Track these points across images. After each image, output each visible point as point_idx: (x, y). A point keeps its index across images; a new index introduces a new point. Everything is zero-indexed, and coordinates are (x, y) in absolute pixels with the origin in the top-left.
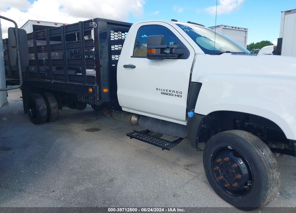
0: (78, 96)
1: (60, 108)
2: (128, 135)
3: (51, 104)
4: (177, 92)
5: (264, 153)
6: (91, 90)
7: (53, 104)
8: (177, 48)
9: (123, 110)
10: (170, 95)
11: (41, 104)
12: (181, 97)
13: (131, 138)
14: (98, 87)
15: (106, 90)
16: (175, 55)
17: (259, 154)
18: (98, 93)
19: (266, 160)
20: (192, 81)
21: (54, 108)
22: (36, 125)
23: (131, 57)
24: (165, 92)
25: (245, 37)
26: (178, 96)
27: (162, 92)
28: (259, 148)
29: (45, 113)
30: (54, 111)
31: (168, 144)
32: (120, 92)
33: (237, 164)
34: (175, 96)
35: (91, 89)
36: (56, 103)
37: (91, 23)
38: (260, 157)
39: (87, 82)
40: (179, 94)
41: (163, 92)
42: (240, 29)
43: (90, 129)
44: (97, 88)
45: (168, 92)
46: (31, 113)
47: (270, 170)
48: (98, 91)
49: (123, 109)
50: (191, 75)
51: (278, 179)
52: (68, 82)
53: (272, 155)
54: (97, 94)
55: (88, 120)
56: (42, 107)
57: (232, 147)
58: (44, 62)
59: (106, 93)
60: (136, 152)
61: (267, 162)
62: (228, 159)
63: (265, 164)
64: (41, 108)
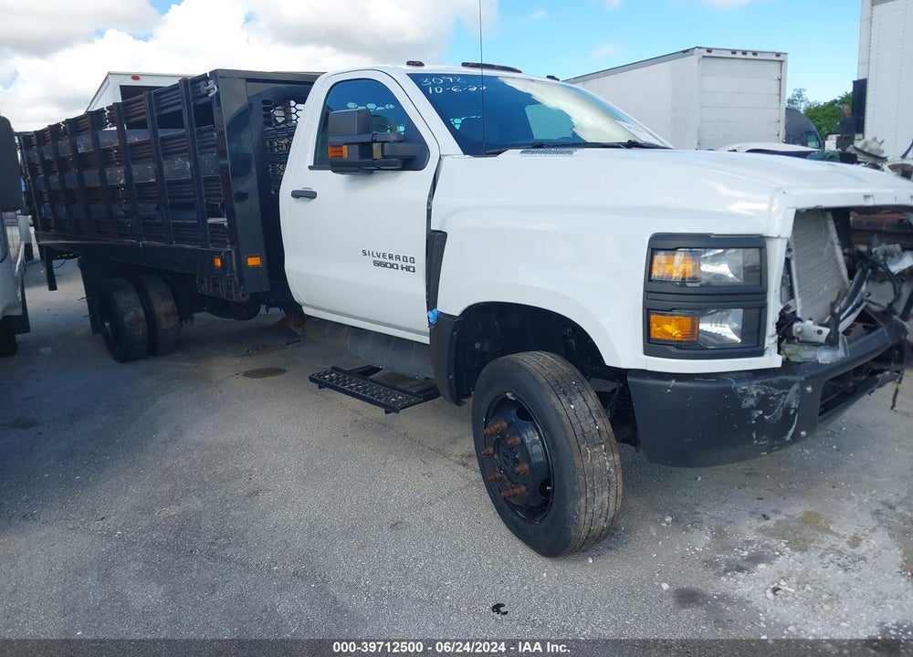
0: (197, 281)
1: (184, 315)
2: (312, 379)
3: (155, 306)
4: (406, 259)
5: (572, 406)
6: (218, 262)
7: (163, 306)
8: (396, 142)
9: (306, 313)
10: (392, 266)
11: (130, 307)
12: (414, 271)
13: (320, 387)
14: (233, 253)
15: (253, 261)
16: (394, 160)
17: (559, 407)
18: (235, 267)
19: (574, 421)
20: (432, 228)
21: (167, 315)
22: (123, 365)
23: (310, 168)
24: (381, 259)
25: (780, 80)
26: (408, 269)
27: (374, 259)
28: (565, 393)
29: (141, 331)
30: (166, 325)
31: (400, 397)
32: (292, 265)
33: (520, 436)
34: (402, 268)
35: (219, 260)
36: (171, 303)
37: (204, 82)
38: (558, 415)
39: (212, 242)
40: (409, 264)
41: (377, 259)
42: (758, 57)
43: (259, 371)
44: (231, 257)
45: (388, 260)
46: (109, 331)
47: (583, 447)
48: (234, 263)
49: (307, 311)
50: (429, 212)
51: (609, 472)
52: (175, 245)
53: (597, 412)
54: (232, 270)
55: (264, 346)
56: (132, 314)
57: (514, 395)
58: (121, 193)
59: (254, 267)
60: (351, 426)
61: (577, 427)
62: (505, 424)
63: (571, 432)
64: (129, 317)
